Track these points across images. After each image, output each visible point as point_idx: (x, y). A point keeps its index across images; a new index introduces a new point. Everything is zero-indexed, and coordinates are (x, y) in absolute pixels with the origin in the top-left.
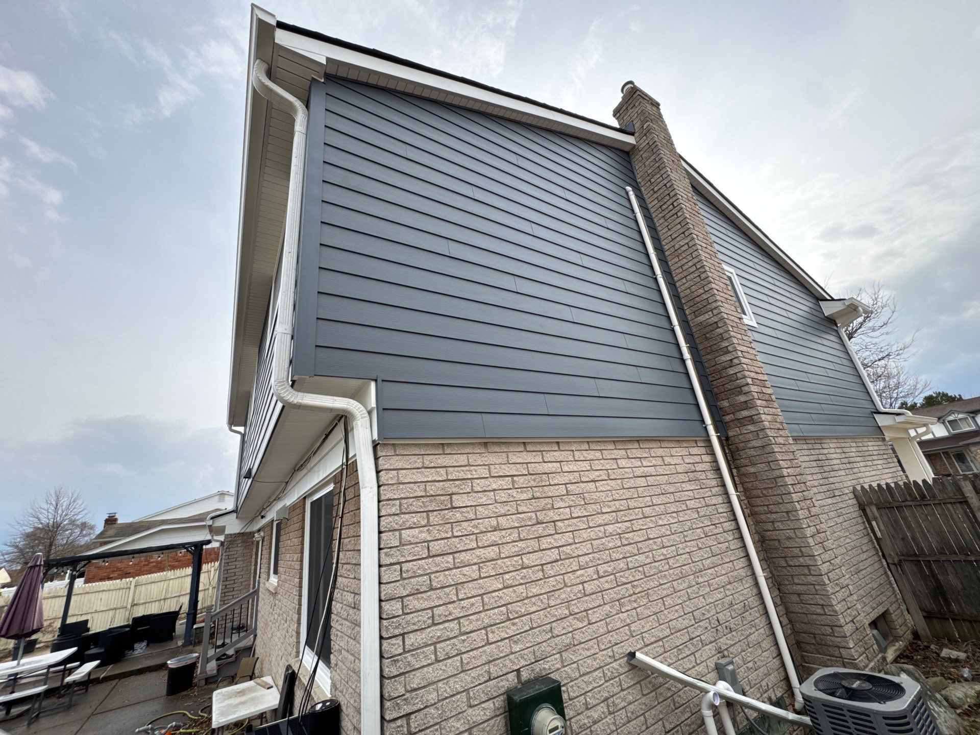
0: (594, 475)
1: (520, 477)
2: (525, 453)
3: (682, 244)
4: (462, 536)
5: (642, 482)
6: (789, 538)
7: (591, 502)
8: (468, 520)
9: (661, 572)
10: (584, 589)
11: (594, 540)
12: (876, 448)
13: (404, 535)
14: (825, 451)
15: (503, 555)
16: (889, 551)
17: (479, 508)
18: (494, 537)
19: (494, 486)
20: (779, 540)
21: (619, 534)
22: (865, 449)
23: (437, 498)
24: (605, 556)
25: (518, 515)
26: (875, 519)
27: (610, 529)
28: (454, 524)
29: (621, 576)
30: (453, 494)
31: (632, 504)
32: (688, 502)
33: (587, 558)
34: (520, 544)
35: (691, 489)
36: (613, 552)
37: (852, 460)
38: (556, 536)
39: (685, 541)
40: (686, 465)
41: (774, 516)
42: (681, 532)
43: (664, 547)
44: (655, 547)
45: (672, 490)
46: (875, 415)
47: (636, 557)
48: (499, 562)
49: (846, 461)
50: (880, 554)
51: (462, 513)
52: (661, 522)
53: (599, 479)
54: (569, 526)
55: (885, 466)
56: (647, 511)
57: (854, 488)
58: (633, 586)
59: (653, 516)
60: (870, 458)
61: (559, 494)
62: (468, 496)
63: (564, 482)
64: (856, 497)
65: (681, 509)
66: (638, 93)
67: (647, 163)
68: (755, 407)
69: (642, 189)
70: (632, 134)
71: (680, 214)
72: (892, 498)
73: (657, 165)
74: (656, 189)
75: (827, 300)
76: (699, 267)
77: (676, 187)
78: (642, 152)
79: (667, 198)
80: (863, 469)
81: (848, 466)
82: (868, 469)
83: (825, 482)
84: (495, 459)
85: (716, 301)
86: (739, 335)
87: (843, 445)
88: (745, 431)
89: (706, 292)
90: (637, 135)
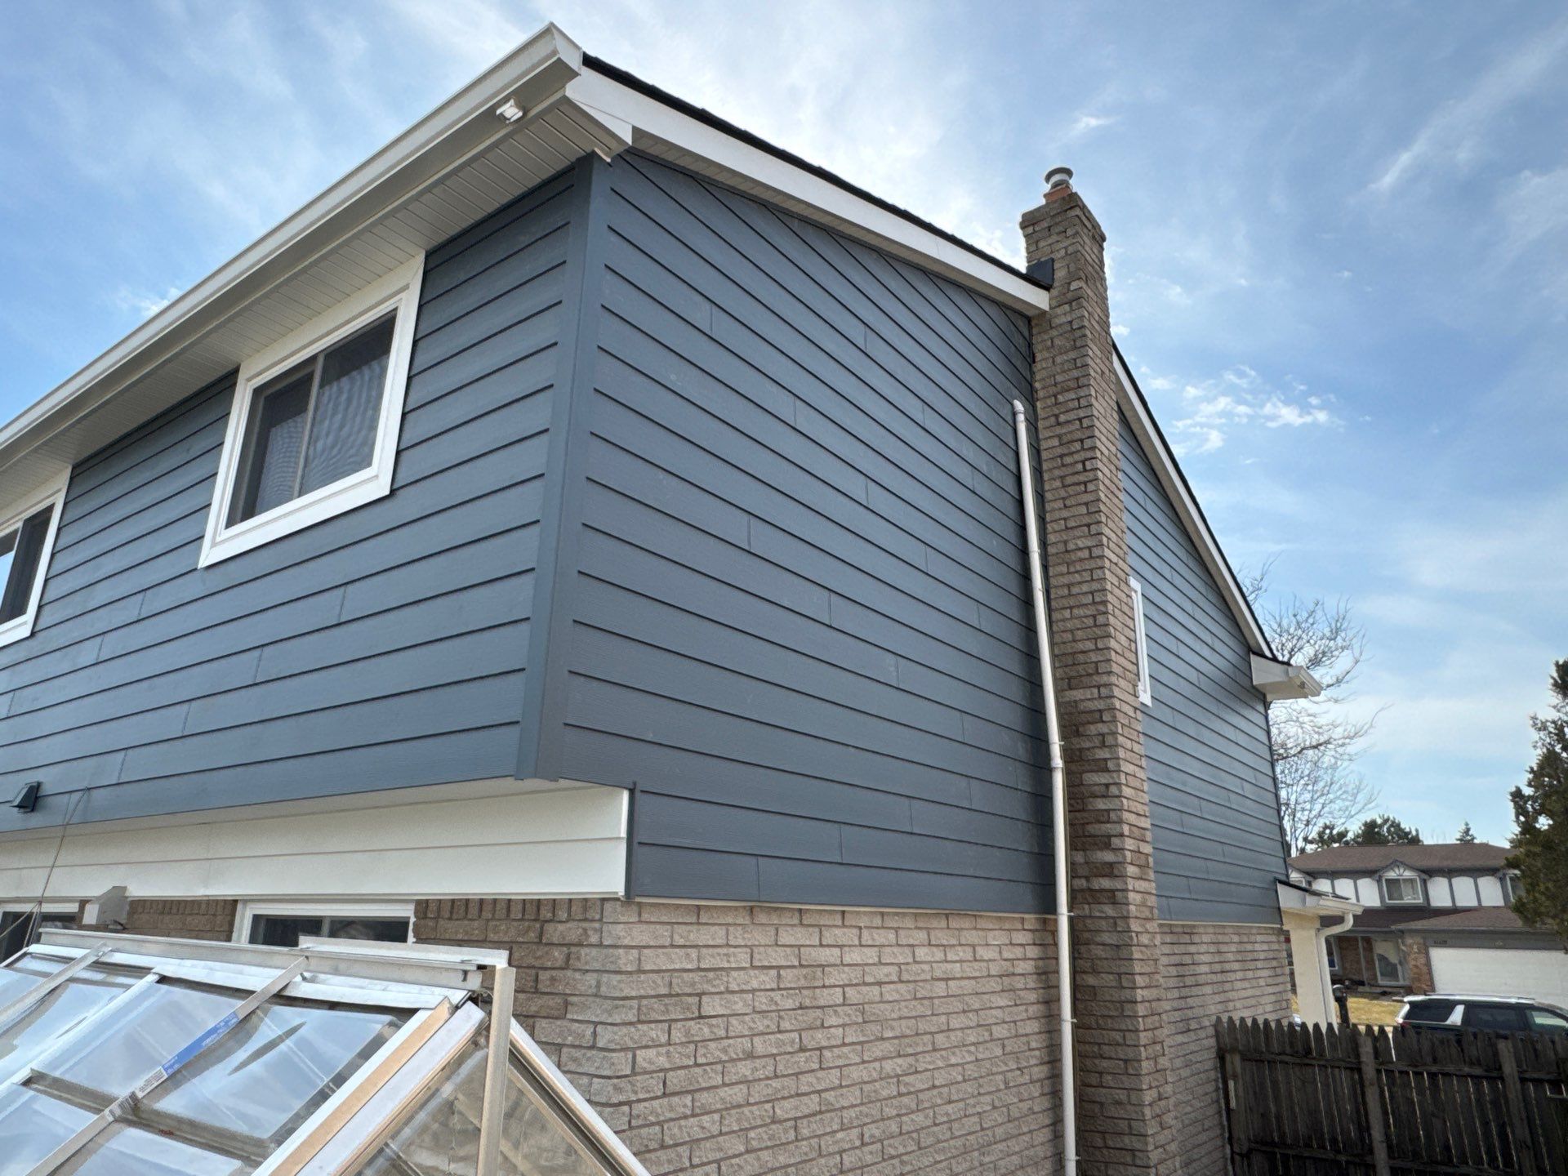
0: (881, 973)
1: (788, 970)
2: (799, 929)
3: (1080, 544)
4: (707, 1064)
5: (940, 989)
6: (1119, 1103)
7: (872, 1019)
8: (717, 1039)
9: (939, 1141)
10: (841, 1163)
11: (865, 1083)
12: (1265, 947)
13: (639, 1059)
14: (1192, 949)
15: (752, 1100)
16: (1240, 1134)
17: (733, 1021)
18: (744, 1069)
19: (755, 984)
20: (1102, 1104)
21: (898, 1076)
22: (1249, 947)
23: (684, 999)
24: (874, 1110)
25: (778, 1036)
26: (1235, 1077)
27: (888, 1066)
28: (699, 1044)
29: (890, 1146)
30: (704, 993)
31: (923, 1026)
32: (994, 1028)
33: (852, 1113)
34: (775, 1083)
35: (1002, 1004)
36: (887, 1105)
37: (1227, 967)
38: (820, 1074)
39: (979, 1094)
40: (1003, 962)
41: (1105, 1064)
42: (975, 1079)
43: (950, 1102)
44: (939, 1101)
45: (977, 1006)
46: (1280, 888)
47: (913, 1116)
48: (746, 1110)
49: (1217, 967)
50: (1227, 1135)
51: (711, 1026)
52: (953, 1060)
53: (888, 980)
54: (839, 1057)
55: (1270, 981)
56: (939, 1039)
57: (1219, 1019)
58: (902, 1163)
59: (944, 1049)
60: (1252, 965)
61: (831, 1003)
62: (721, 999)
63: (841, 983)
64: (1217, 1035)
65: (981, 1039)
66: (1077, 212)
67: (1059, 360)
68: (1123, 876)
69: (1039, 404)
70: (1047, 288)
71: (1091, 487)
72: (1267, 1045)
73: (1075, 373)
74: (1062, 418)
75: (1263, 656)
76: (1097, 599)
77: (1097, 433)
78: (1054, 333)
79: (1078, 446)
80: (1239, 985)
81: (1220, 977)
82: (1246, 984)
83: (1182, 1004)
84: (760, 937)
85: (1110, 673)
86: (1129, 742)
87: (1221, 938)
88: (1098, 914)
89: (1098, 649)
90: (1054, 292)
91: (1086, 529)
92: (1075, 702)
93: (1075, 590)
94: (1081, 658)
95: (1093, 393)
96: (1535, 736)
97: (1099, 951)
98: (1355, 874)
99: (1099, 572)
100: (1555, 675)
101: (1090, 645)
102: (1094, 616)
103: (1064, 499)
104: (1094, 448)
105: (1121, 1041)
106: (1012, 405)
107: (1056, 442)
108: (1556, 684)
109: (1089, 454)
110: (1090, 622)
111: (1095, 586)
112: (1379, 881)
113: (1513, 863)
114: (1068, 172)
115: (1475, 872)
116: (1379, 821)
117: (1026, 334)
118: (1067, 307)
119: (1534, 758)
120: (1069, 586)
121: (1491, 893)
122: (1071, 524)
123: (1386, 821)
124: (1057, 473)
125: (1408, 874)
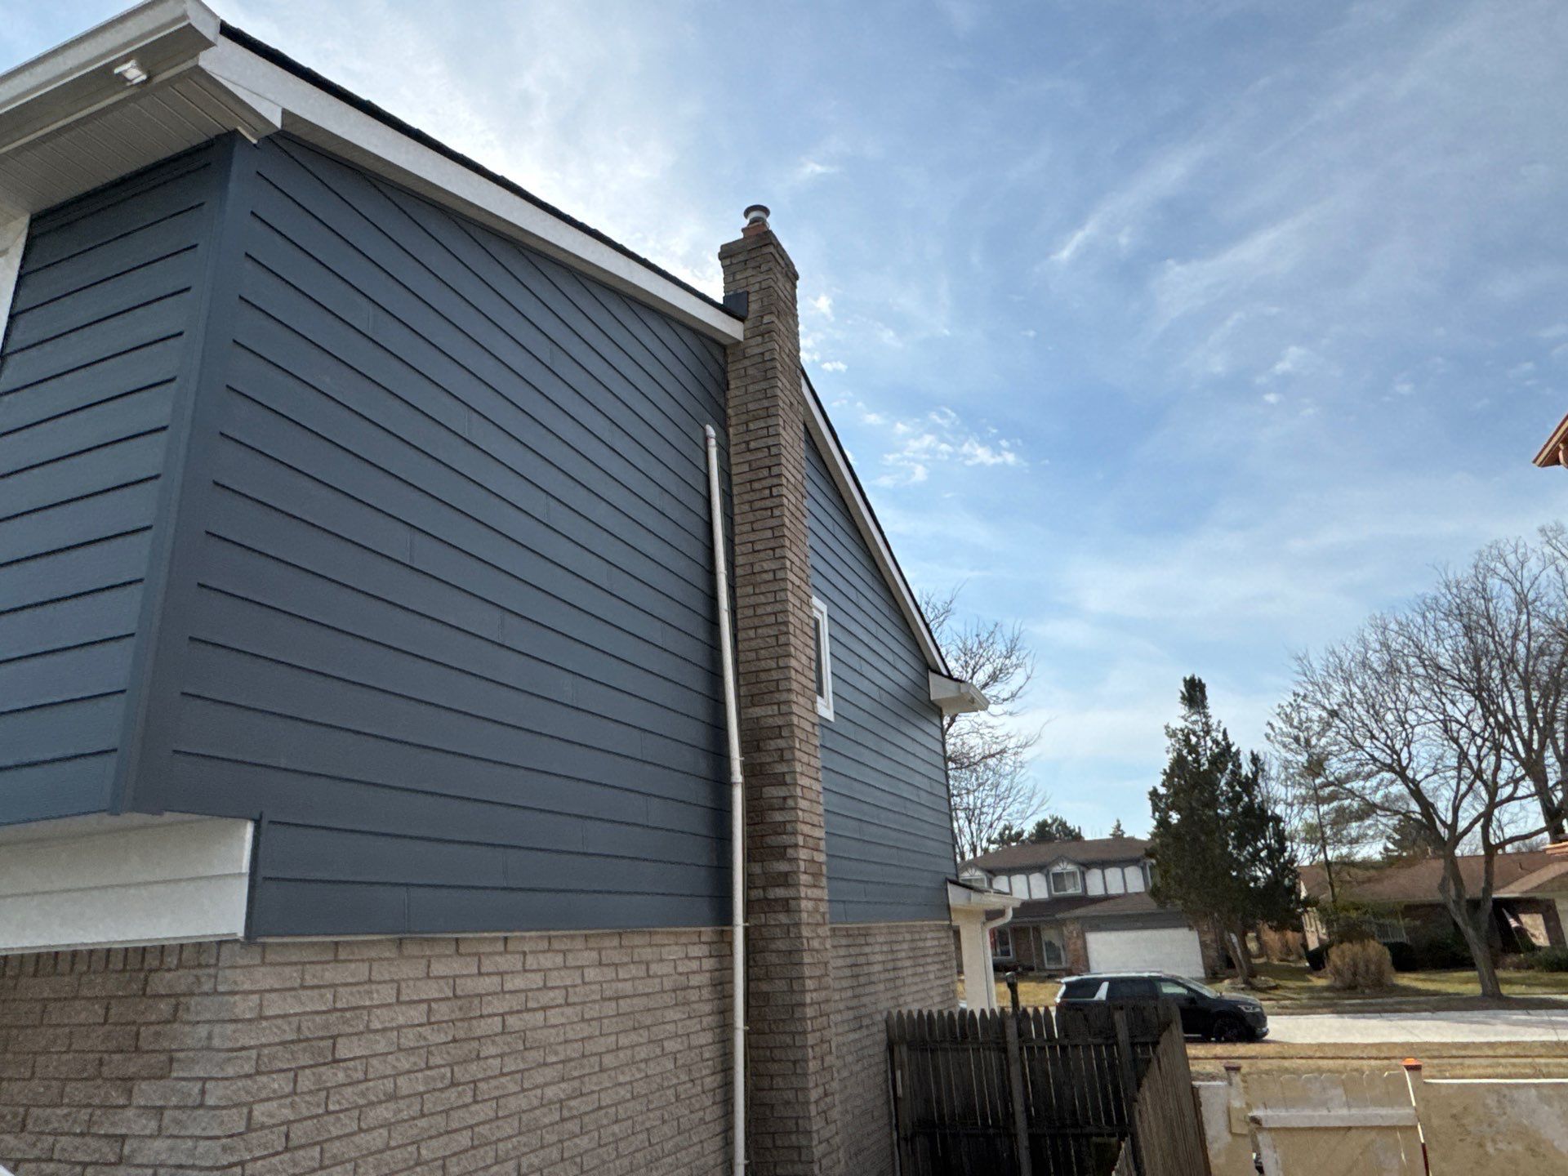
0: (546, 998)
1: (441, 1003)
2: (455, 959)
3: (766, 566)
4: (341, 1111)
5: (610, 1008)
6: (788, 1103)
7: (534, 1045)
8: (354, 1083)
9: (604, 1162)
11: (524, 1112)
12: (935, 943)
13: (255, 1113)
14: (867, 950)
15: (393, 1143)
16: (906, 1119)
17: (374, 1061)
18: (385, 1112)
19: (401, 1020)
20: (773, 1106)
21: (561, 1101)
22: (920, 944)
23: (314, 1043)
24: (533, 1138)
25: (428, 1073)
26: (902, 1066)
27: (551, 1092)
28: (332, 1091)
30: (339, 1035)
31: (590, 1047)
32: (666, 1043)
33: (509, 1144)
34: (422, 1123)
35: (676, 1018)
36: (547, 1132)
37: (899, 964)
38: (474, 1108)
39: (648, 1110)
40: (677, 977)
41: (776, 1066)
42: (645, 1095)
43: (616, 1121)
44: (605, 1122)
45: (649, 1022)
46: (950, 887)
47: (577, 1140)
48: (386, 1155)
49: (890, 966)
50: (894, 1121)
51: (346, 1069)
52: (621, 1079)
53: (554, 1004)
54: (496, 1088)
55: (939, 974)
56: (609, 1060)
57: (889, 1013)
59: (612, 1069)
60: (921, 961)
61: (490, 1032)
62: (360, 1040)
63: (501, 1011)
64: (888, 1029)
65: (652, 1055)
66: (771, 249)
67: (751, 388)
68: (796, 885)
69: (731, 430)
70: (742, 319)
71: (777, 512)
72: (930, 1035)
73: (766, 403)
74: (753, 445)
75: (941, 674)
76: (780, 620)
77: (784, 461)
78: (747, 363)
79: (765, 472)
80: (909, 980)
81: (892, 975)
82: (916, 979)
83: (854, 1003)
84: (407, 970)
85: (789, 690)
86: (806, 756)
87: (894, 938)
88: (773, 923)
89: (779, 668)
90: (749, 324)
91: (771, 552)
92: (757, 718)
93: (760, 611)
94: (763, 676)
95: (781, 423)
96: (1168, 742)
97: (774, 958)
98: (1027, 870)
99: (782, 594)
100: (1184, 690)
101: (773, 664)
102: (777, 636)
103: (752, 523)
104: (779, 475)
105: (791, 1043)
106: (705, 430)
107: (746, 468)
108: (1183, 698)
109: (775, 481)
110: (772, 641)
111: (778, 607)
112: (1047, 876)
113: (1150, 854)
114: (765, 210)
115: (1122, 863)
116: (1050, 821)
117: (721, 360)
118: (759, 339)
119: (1166, 761)
120: (754, 607)
121: (1134, 881)
122: (758, 547)
123: (1055, 820)
124: (746, 497)
125: (1071, 868)
